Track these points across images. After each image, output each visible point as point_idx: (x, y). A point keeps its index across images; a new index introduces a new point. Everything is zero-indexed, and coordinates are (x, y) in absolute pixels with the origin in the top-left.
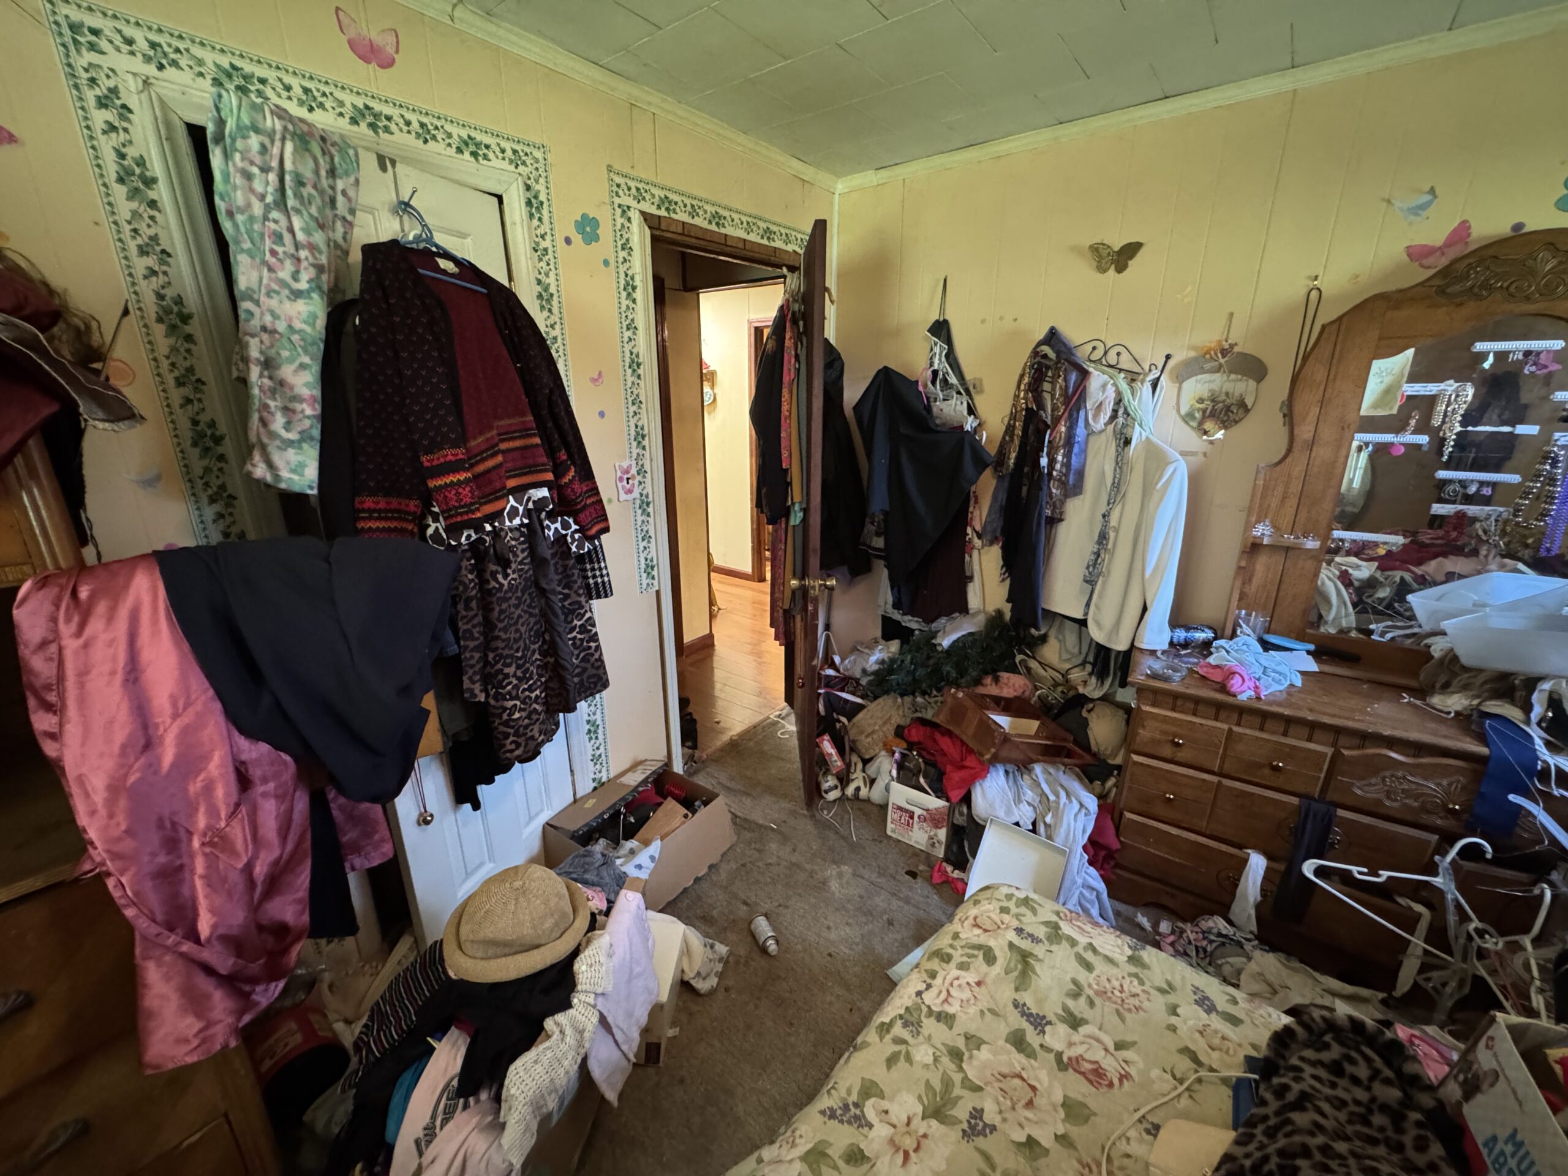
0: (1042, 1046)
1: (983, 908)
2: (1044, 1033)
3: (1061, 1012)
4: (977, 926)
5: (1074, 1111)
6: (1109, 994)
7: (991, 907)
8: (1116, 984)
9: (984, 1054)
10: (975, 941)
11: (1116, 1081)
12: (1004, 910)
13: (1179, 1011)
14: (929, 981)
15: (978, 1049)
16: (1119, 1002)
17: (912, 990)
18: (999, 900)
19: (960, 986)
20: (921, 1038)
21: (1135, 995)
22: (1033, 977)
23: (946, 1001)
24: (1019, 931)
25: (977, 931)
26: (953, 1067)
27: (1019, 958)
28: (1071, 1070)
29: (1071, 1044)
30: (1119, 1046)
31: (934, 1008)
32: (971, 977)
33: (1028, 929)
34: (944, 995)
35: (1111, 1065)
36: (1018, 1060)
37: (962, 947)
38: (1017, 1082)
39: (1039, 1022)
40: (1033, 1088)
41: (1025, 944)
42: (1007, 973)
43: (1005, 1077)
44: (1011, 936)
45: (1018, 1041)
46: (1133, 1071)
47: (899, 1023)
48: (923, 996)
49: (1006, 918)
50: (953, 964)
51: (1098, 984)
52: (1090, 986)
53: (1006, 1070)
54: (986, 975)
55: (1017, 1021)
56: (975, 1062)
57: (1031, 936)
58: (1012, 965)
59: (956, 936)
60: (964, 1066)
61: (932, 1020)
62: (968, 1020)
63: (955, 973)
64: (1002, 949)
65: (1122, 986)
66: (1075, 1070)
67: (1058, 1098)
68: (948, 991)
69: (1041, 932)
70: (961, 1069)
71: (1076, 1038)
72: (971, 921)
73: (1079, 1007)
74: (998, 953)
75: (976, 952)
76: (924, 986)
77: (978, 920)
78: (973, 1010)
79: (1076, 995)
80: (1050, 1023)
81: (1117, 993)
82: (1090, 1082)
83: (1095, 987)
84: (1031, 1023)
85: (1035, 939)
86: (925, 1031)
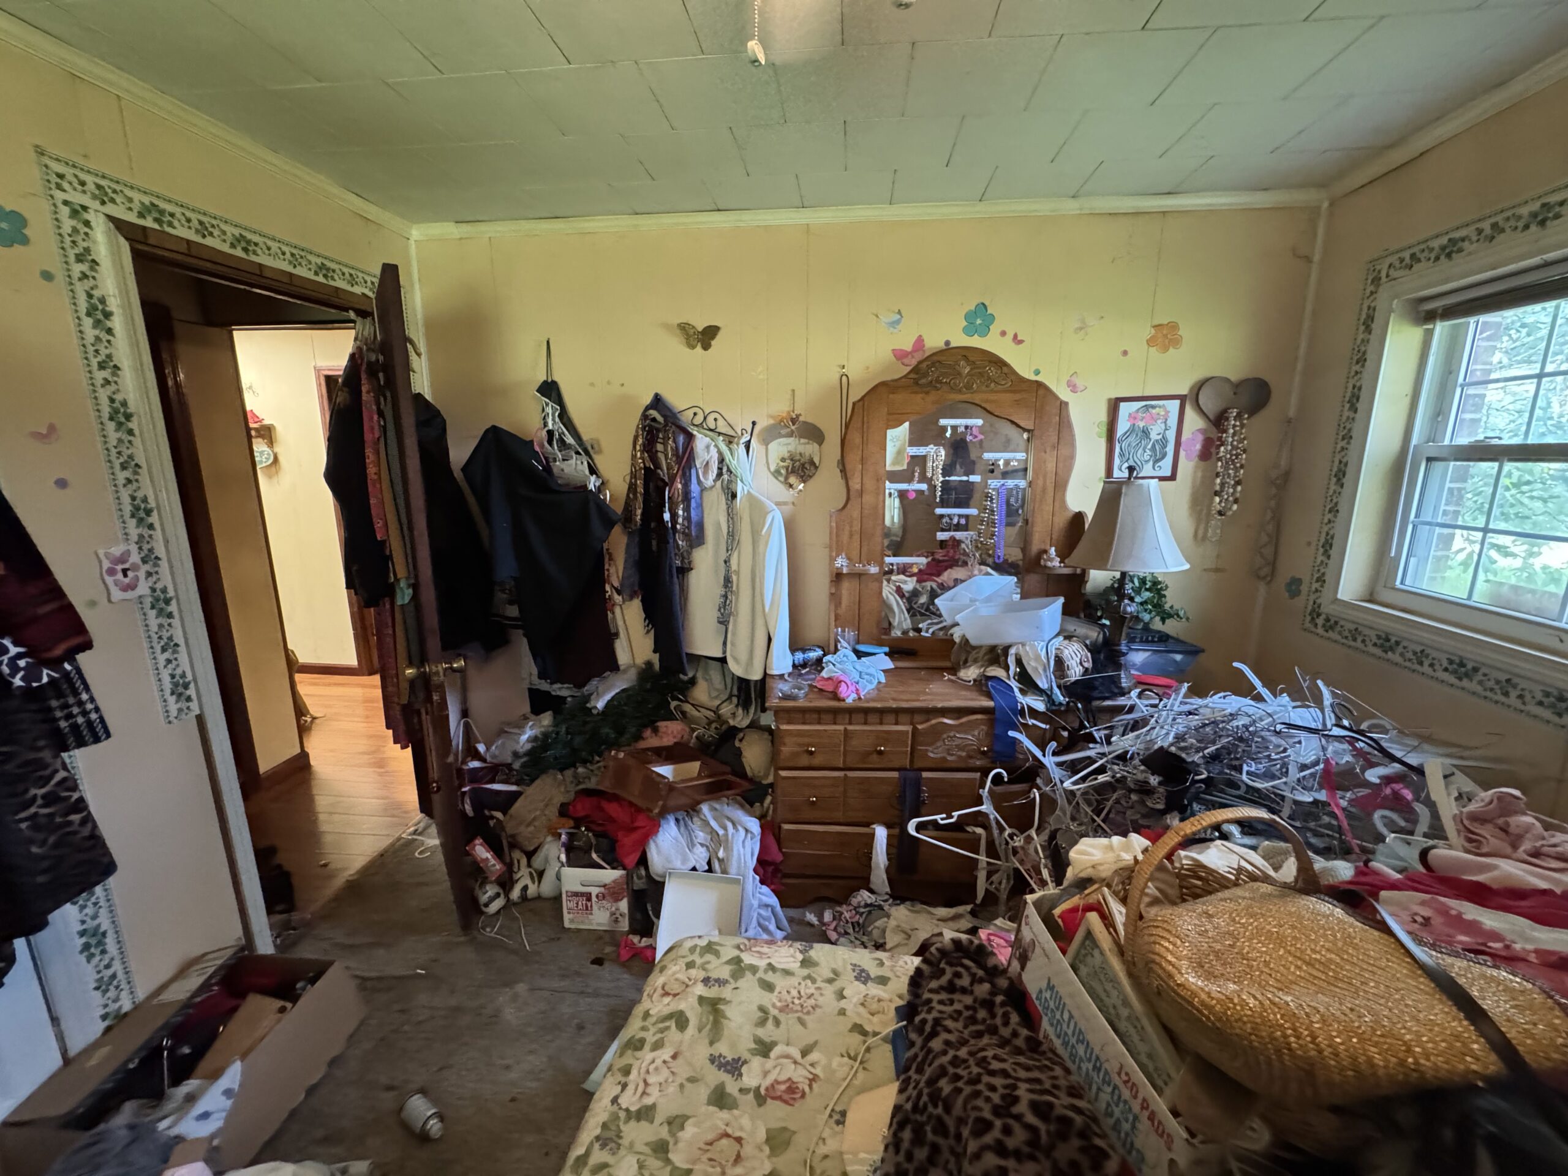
0: (741, 1090)
1: (670, 972)
2: (740, 1075)
3: (753, 1046)
4: (667, 994)
5: (778, 1141)
6: (791, 1005)
7: (675, 968)
8: (794, 993)
9: (690, 1131)
10: (666, 1011)
11: (807, 1089)
12: (690, 965)
13: (845, 993)
14: (623, 1080)
15: (682, 1128)
16: (799, 1008)
17: (606, 1101)
18: (683, 957)
19: (656, 1069)
20: (622, 1152)
21: (810, 996)
22: (725, 1022)
23: (644, 1093)
24: (706, 981)
25: (667, 1000)
26: (659, 1163)
27: (709, 1009)
28: (769, 1101)
29: (766, 1074)
30: (805, 1053)
31: (633, 1109)
32: (665, 1054)
33: (714, 975)
34: (641, 1086)
35: (799, 1075)
36: (720, 1118)
37: (654, 1024)
38: (724, 1141)
39: (734, 1067)
40: (739, 1140)
41: (712, 993)
42: (700, 1031)
43: (711, 1144)
44: (700, 990)
45: (720, 1099)
46: (818, 1071)
47: (597, 1146)
48: (619, 1101)
49: (693, 972)
50: (647, 1047)
51: (780, 1001)
52: (774, 1006)
53: (710, 1137)
54: (681, 1042)
55: (716, 1076)
56: (681, 1145)
57: (717, 981)
58: (704, 1020)
59: (647, 1015)
60: (671, 1156)
61: (633, 1123)
62: (667, 1103)
63: (649, 1056)
64: (692, 1008)
65: (799, 992)
66: (773, 1098)
67: (762, 1135)
68: (645, 1081)
69: (725, 972)
70: (668, 1161)
71: (769, 1064)
72: (660, 991)
73: (767, 1032)
74: (689, 1014)
75: (667, 1024)
76: (619, 1088)
77: (666, 988)
78: (672, 1089)
79: (762, 1022)
80: (745, 1062)
81: (797, 1001)
82: (786, 1102)
83: (779, 1004)
84: (728, 1072)
85: (721, 982)
86: (625, 1142)
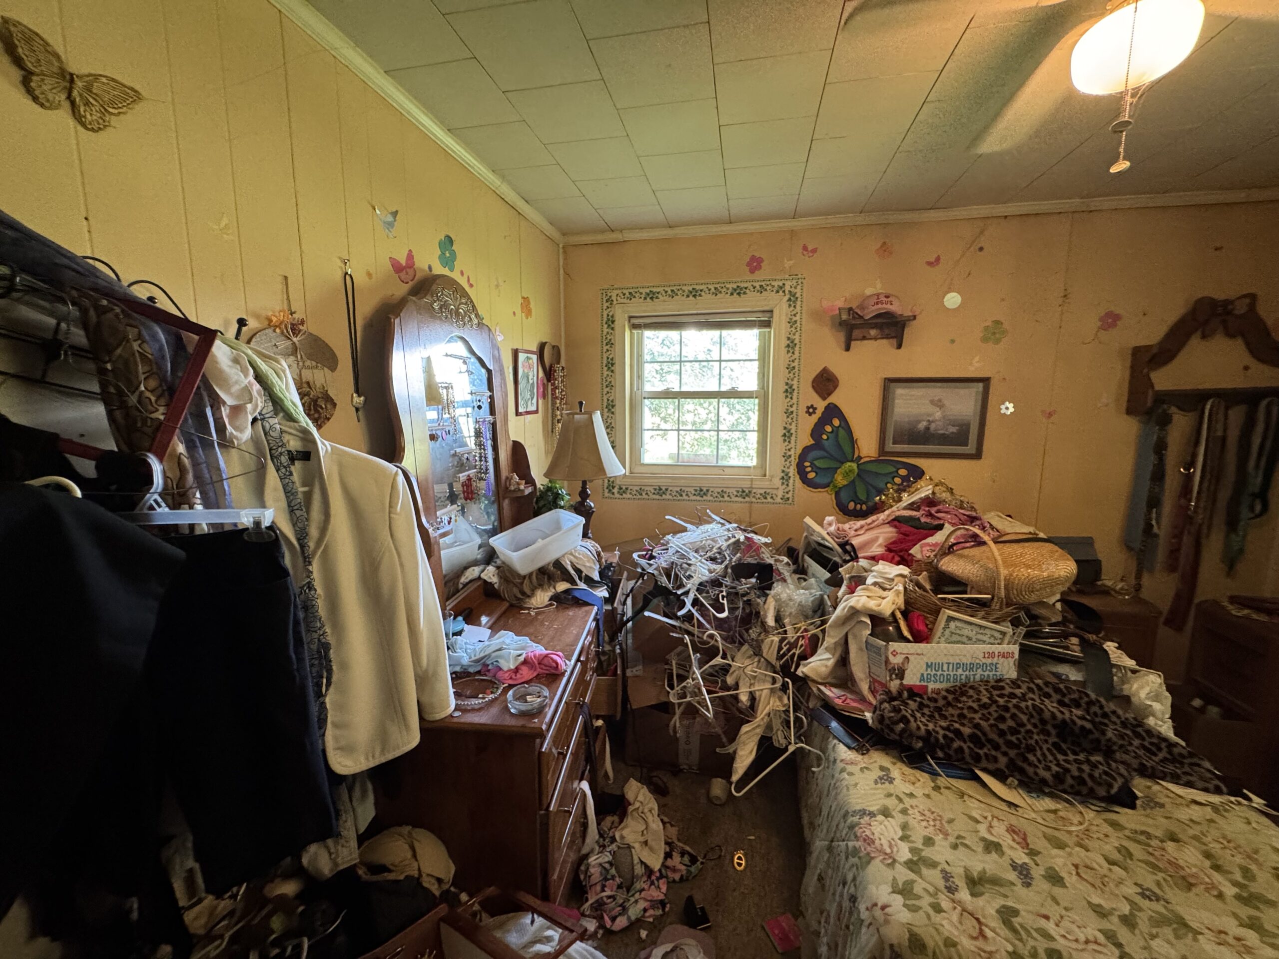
0: (1037, 865)
2: (1025, 864)
4: (982, 934)
9: (1098, 901)
10: (1005, 932)
11: (1007, 823)
12: (938, 909)
15: (1100, 906)
16: (938, 822)
18: (929, 917)
19: (1068, 933)
24: (950, 891)
25: (989, 933)
33: (941, 884)
41: (961, 883)
45: (1055, 879)
49: (945, 904)
52: (946, 838)
54: (1028, 912)
55: (1040, 882)
56: (1113, 906)
57: (945, 880)
58: (994, 892)
60: (1127, 913)
62: (1090, 920)
63: (1060, 941)
64: (988, 902)
66: (1028, 844)
69: (934, 876)
70: (1133, 915)
71: (1003, 843)
73: (975, 844)
74: (997, 906)
75: (1017, 927)
78: (1075, 917)
79: (967, 847)
80: (1012, 861)
83: (942, 835)
84: (1028, 873)
85: (946, 876)
